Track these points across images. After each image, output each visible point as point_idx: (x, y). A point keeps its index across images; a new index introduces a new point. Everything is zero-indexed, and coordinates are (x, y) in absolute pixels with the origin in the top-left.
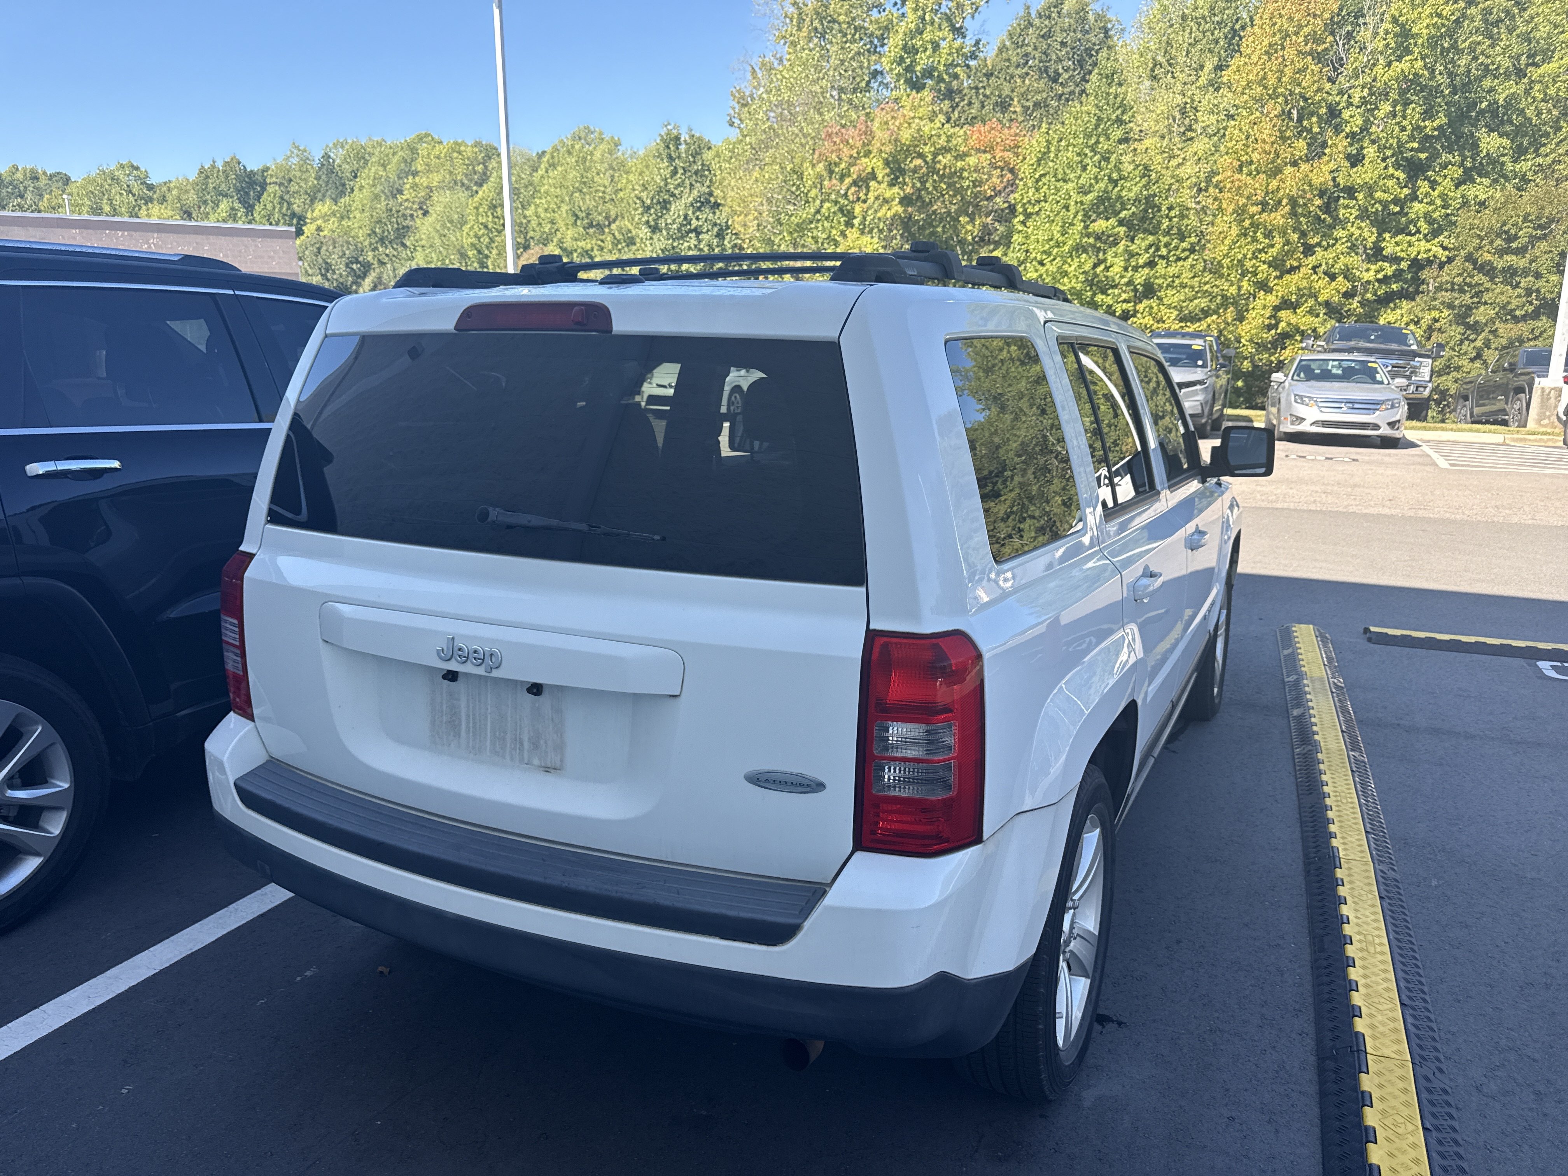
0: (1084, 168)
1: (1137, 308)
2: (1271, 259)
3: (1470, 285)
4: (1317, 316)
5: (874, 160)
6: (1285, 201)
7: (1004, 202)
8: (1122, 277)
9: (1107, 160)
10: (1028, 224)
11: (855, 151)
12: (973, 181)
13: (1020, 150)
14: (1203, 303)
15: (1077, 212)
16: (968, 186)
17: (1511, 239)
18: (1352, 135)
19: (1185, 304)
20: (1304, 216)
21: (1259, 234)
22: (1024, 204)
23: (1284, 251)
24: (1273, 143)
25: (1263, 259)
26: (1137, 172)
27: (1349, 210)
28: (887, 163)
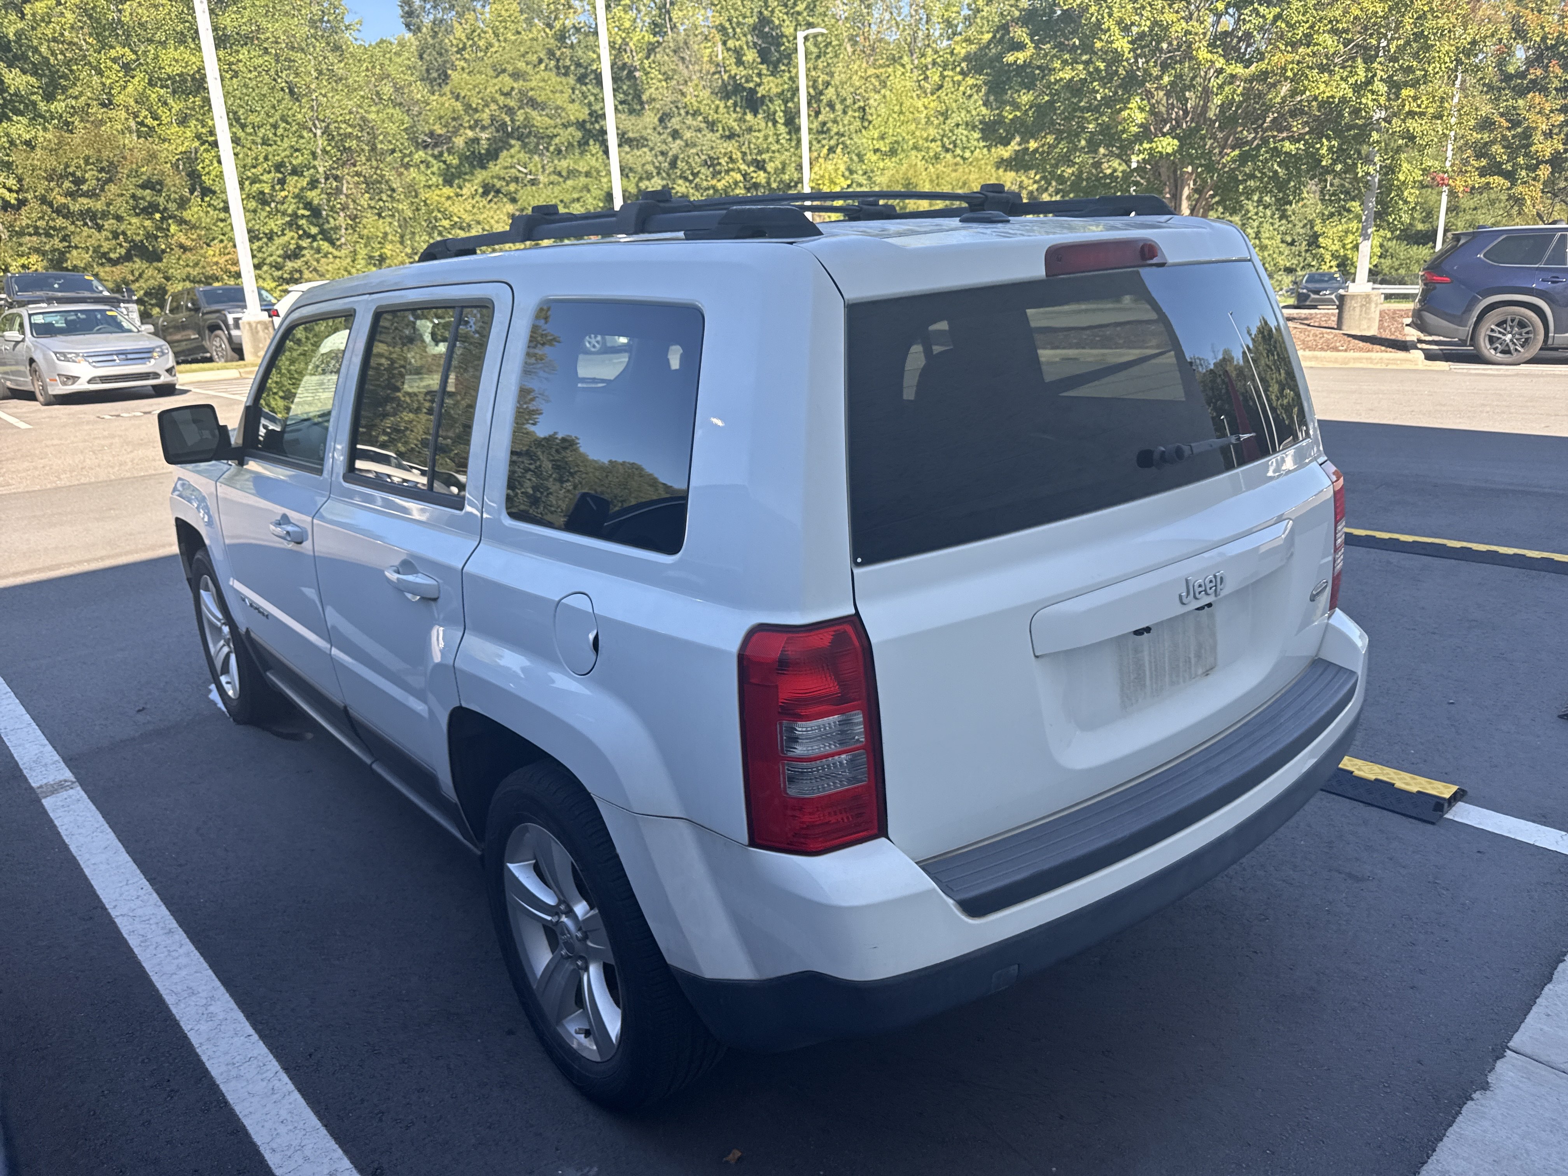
3: (54, 229)
17: (79, 181)
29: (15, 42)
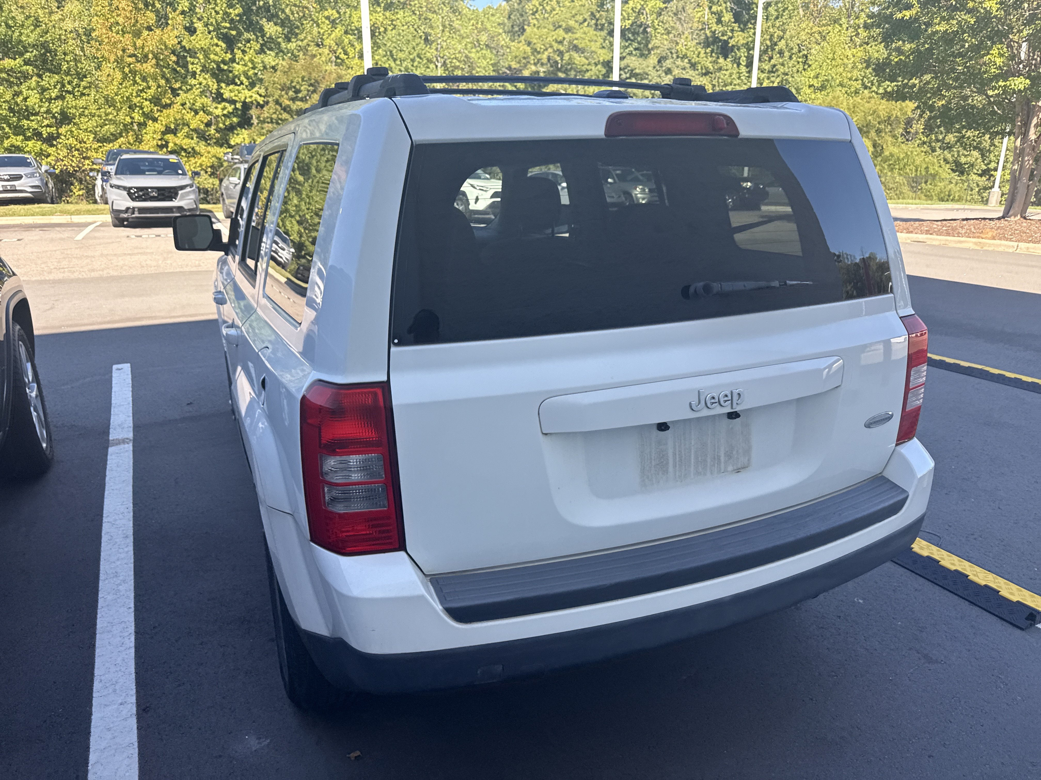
2: (150, 97)
3: (281, 120)
4: (192, 139)
6: (150, 56)
8: (40, 107)
14: (112, 128)
17: (297, 91)
18: (183, 13)
19: (98, 129)
21: (137, 78)
23: (158, 91)
24: (131, 11)
25: (145, 97)
27: (195, 66)
29: (273, 6)
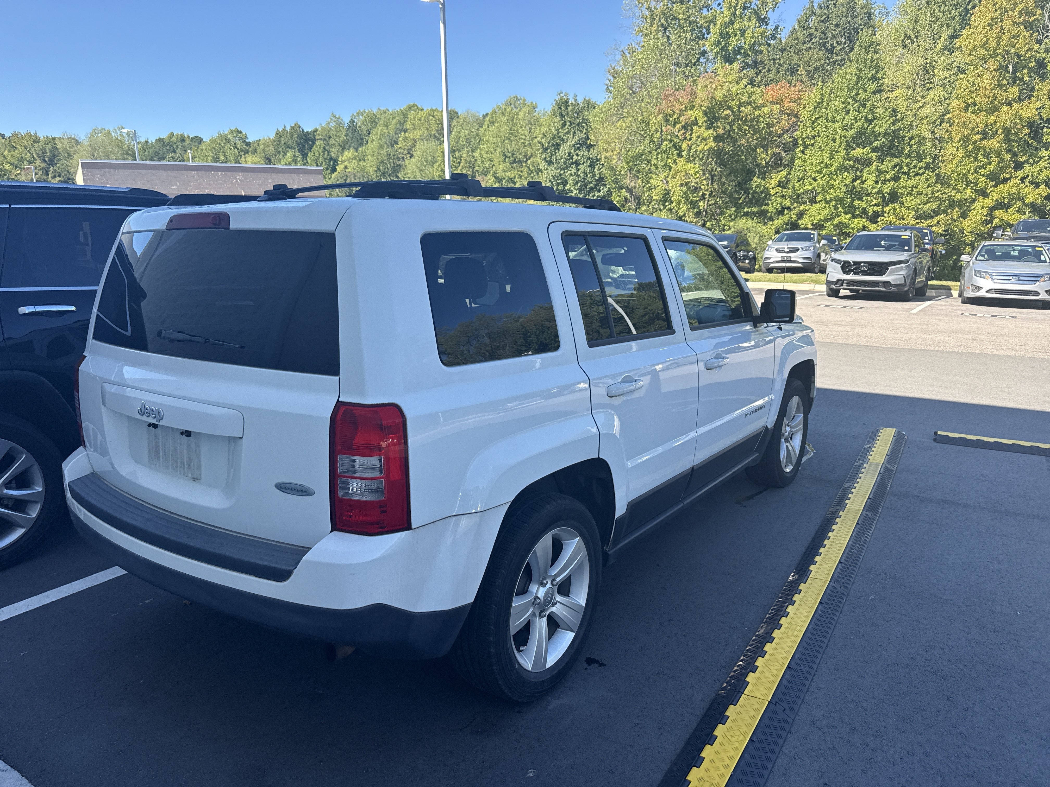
0: (848, 112)
1: (885, 210)
2: (989, 173)
5: (697, 112)
6: (1000, 131)
7: (790, 138)
8: (873, 188)
9: (864, 106)
10: (806, 152)
11: (684, 106)
12: (766, 124)
13: (802, 101)
14: (934, 205)
15: (841, 143)
16: (763, 128)
19: (920, 207)
20: (1016, 141)
21: (979, 155)
22: (804, 139)
23: (999, 167)
24: (992, 89)
25: (982, 173)
26: (887, 113)
28: (705, 113)
